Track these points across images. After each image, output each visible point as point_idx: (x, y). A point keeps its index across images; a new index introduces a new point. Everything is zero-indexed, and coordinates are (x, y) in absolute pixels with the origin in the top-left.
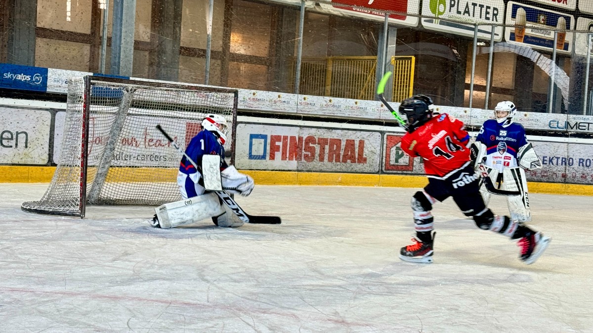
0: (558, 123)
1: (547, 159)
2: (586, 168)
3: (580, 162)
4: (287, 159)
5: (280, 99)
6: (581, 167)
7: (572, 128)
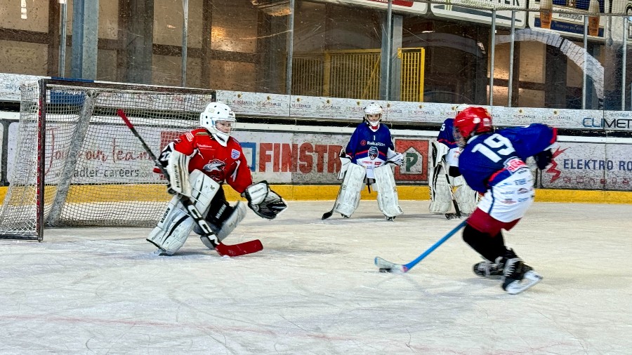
0: (593, 120)
1: (583, 162)
2: (628, 172)
3: (620, 166)
4: (280, 170)
5: (270, 101)
6: (622, 171)
7: (609, 126)
